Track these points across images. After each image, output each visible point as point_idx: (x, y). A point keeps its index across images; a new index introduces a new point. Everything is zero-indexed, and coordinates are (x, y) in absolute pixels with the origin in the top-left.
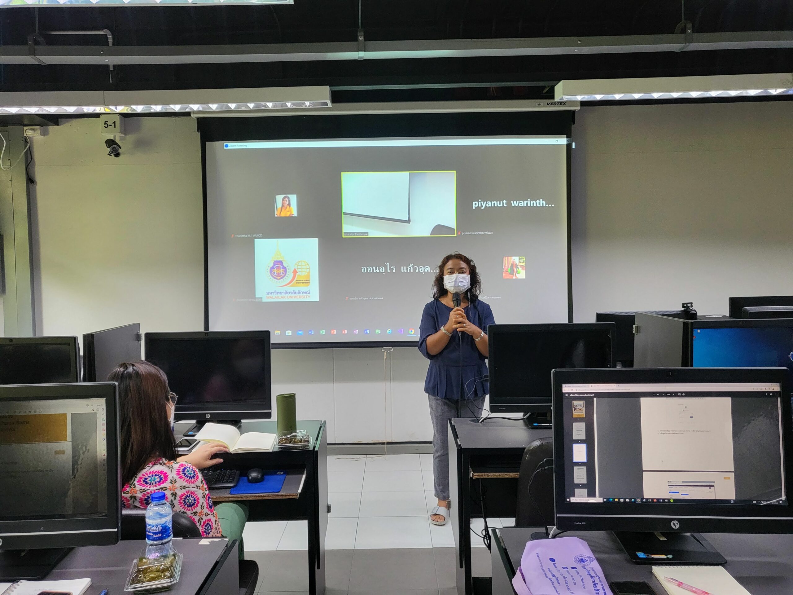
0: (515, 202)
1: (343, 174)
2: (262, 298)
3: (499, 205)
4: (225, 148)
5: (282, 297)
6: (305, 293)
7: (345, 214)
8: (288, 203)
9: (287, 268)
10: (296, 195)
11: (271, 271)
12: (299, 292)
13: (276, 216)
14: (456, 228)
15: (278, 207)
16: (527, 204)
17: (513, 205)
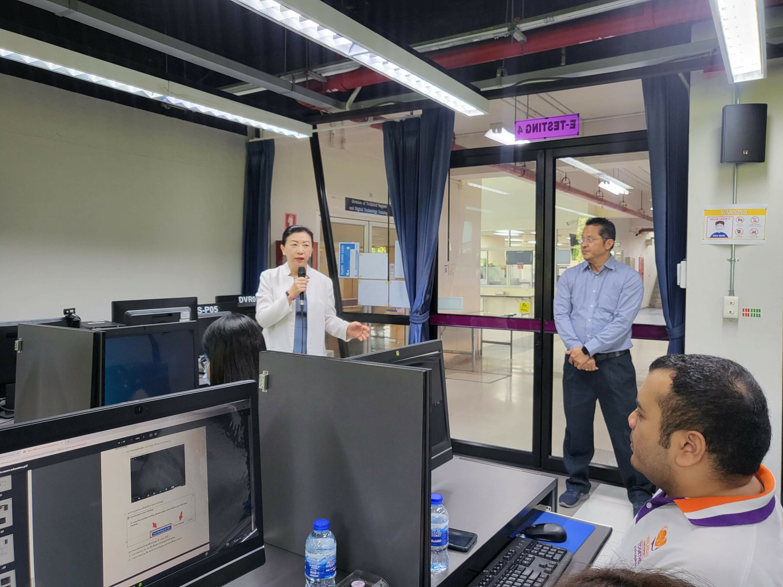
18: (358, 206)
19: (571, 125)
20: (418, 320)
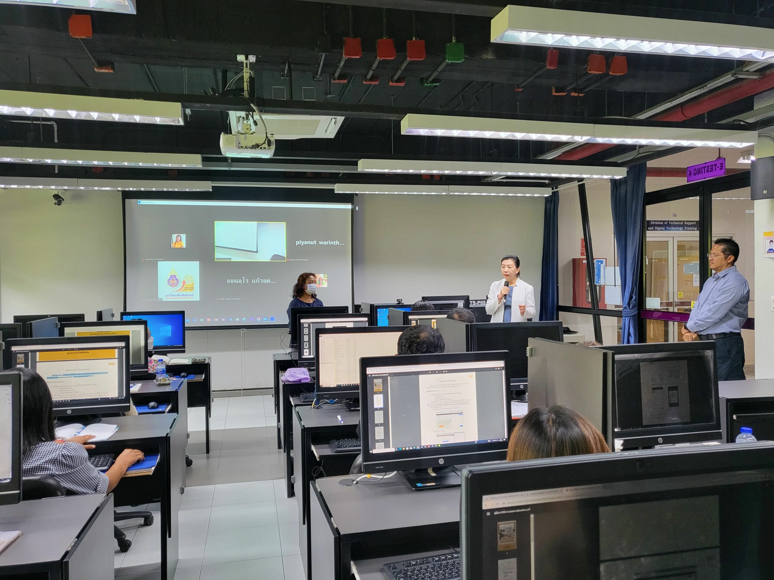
0: (321, 242)
1: (215, 222)
2: (162, 299)
3: (311, 244)
4: (138, 204)
5: (175, 298)
6: (190, 295)
7: (216, 246)
8: (180, 239)
9: (179, 280)
10: (185, 235)
11: (168, 282)
12: (187, 295)
13: (172, 247)
14: (286, 257)
15: (173, 242)
16: (328, 243)
17: (320, 244)
18: (659, 226)
19: (720, 167)
20: (626, 314)
